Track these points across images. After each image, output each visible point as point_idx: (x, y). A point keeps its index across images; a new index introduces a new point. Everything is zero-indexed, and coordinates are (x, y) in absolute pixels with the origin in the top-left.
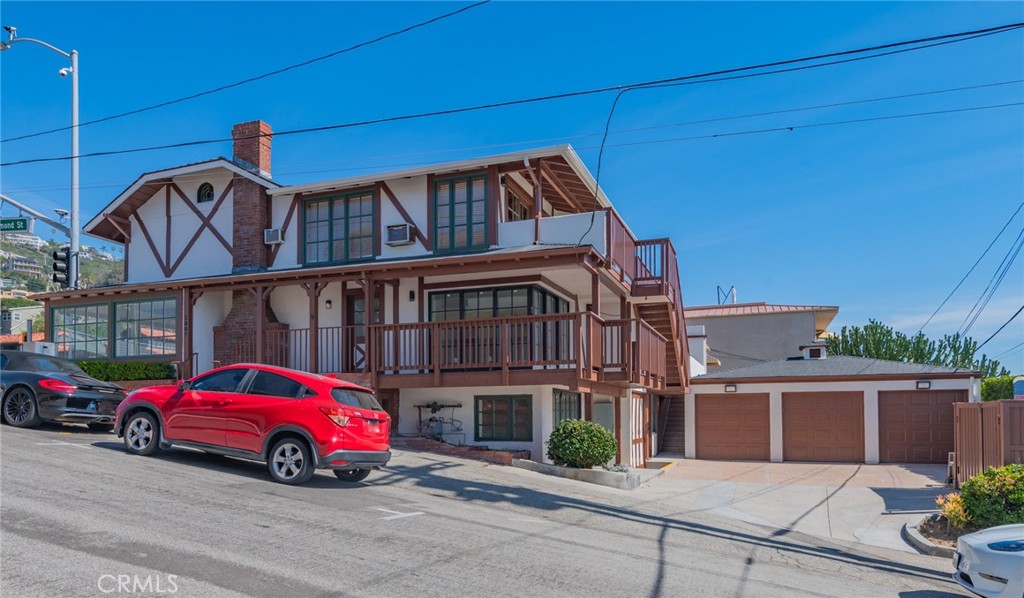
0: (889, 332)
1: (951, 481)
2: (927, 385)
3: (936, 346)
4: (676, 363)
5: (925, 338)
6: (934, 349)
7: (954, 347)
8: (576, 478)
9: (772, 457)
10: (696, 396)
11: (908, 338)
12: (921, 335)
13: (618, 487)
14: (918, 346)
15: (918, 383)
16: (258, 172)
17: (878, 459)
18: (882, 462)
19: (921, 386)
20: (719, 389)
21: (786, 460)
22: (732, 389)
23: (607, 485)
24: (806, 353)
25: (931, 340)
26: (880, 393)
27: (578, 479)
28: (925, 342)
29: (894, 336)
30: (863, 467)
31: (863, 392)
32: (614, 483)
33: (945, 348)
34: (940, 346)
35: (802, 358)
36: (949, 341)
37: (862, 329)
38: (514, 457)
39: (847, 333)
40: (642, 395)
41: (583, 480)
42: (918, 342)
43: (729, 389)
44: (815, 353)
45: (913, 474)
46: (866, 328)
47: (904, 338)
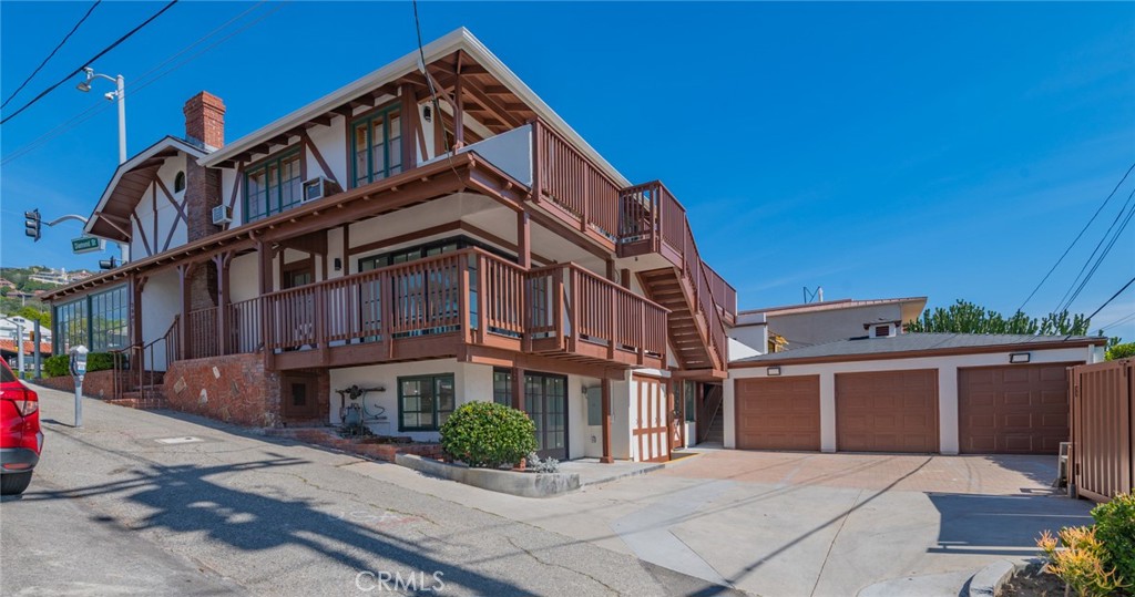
0: (981, 313)
1: (1063, 484)
2: (1025, 358)
3: (1039, 324)
4: (701, 344)
5: (1025, 316)
6: (1036, 328)
7: (1062, 326)
8: (464, 480)
9: (822, 447)
10: (736, 381)
11: (1004, 319)
12: (1019, 313)
13: (520, 494)
14: (1016, 325)
15: (1012, 356)
16: (203, 148)
17: (957, 450)
18: (962, 452)
19: (1016, 359)
20: (761, 373)
21: (840, 450)
22: (775, 371)
23: (503, 492)
24: (872, 332)
25: (1032, 319)
26: (959, 369)
27: (467, 484)
28: (1025, 321)
29: (987, 317)
30: (936, 459)
31: (937, 370)
32: (514, 489)
33: (1050, 326)
34: (1044, 324)
35: (867, 337)
36: (1054, 320)
37: (947, 310)
38: (398, 452)
39: (931, 317)
40: (661, 379)
41: (472, 485)
42: (1016, 321)
43: (771, 372)
44: (882, 331)
45: (1003, 469)
46: (952, 309)
47: (999, 318)
